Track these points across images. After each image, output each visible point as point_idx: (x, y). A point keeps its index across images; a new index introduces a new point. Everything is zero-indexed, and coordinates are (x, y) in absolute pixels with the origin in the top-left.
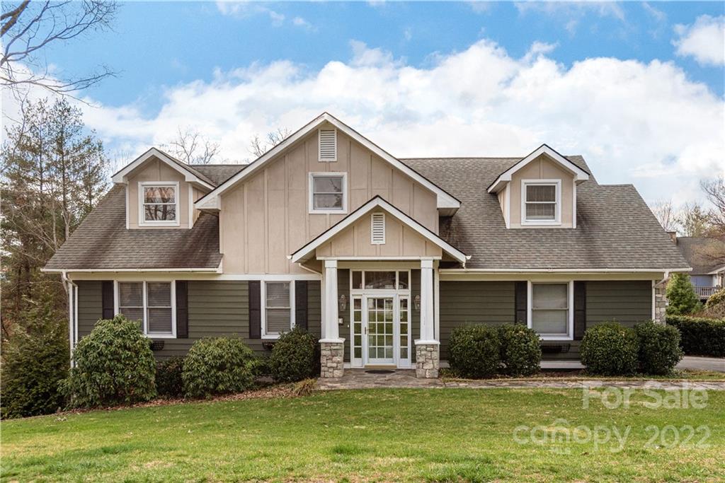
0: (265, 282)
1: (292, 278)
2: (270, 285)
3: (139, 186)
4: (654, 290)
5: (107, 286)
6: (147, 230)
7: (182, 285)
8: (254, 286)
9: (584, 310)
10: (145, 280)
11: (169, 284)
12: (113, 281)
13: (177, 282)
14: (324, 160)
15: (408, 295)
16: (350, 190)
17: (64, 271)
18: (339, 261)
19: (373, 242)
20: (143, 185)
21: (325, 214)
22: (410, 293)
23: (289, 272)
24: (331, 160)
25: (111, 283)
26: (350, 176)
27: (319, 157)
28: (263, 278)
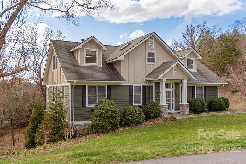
0: (134, 86)
1: (142, 85)
2: (135, 87)
3: (84, 49)
4: (218, 89)
5: (84, 87)
6: (88, 66)
7: (109, 87)
8: (131, 87)
9: (206, 94)
10: (97, 85)
11: (105, 86)
12: (86, 85)
13: (108, 86)
14: (151, 47)
15: (173, 90)
16: (157, 57)
17: (75, 81)
18: (166, 80)
19: (174, 74)
20: (85, 49)
21: (151, 64)
22: (174, 90)
23: (140, 83)
24: (152, 47)
25: (85, 86)
26: (157, 53)
27: (149, 46)
28: (134, 85)
